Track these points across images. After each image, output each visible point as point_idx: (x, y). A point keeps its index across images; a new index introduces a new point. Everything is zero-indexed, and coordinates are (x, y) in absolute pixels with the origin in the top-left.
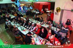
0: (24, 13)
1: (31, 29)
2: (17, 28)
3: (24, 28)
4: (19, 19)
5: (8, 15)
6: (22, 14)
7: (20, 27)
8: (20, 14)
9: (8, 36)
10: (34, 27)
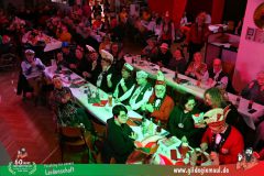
0: (102, 30)
2: (68, 91)
3: (101, 92)
4: (79, 53)
6: (93, 34)
7: (82, 88)
9: (30, 125)
10: (144, 91)
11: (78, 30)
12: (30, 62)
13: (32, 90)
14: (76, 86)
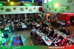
0: (49, 23)
1: (55, 41)
2: (41, 37)
3: (48, 38)
4: (44, 28)
5: (35, 23)
6: (47, 23)
7: (44, 36)
8: (45, 24)
9: (32, 43)
11: (44, 23)
12: (34, 29)
13: (33, 35)
14: (43, 36)
